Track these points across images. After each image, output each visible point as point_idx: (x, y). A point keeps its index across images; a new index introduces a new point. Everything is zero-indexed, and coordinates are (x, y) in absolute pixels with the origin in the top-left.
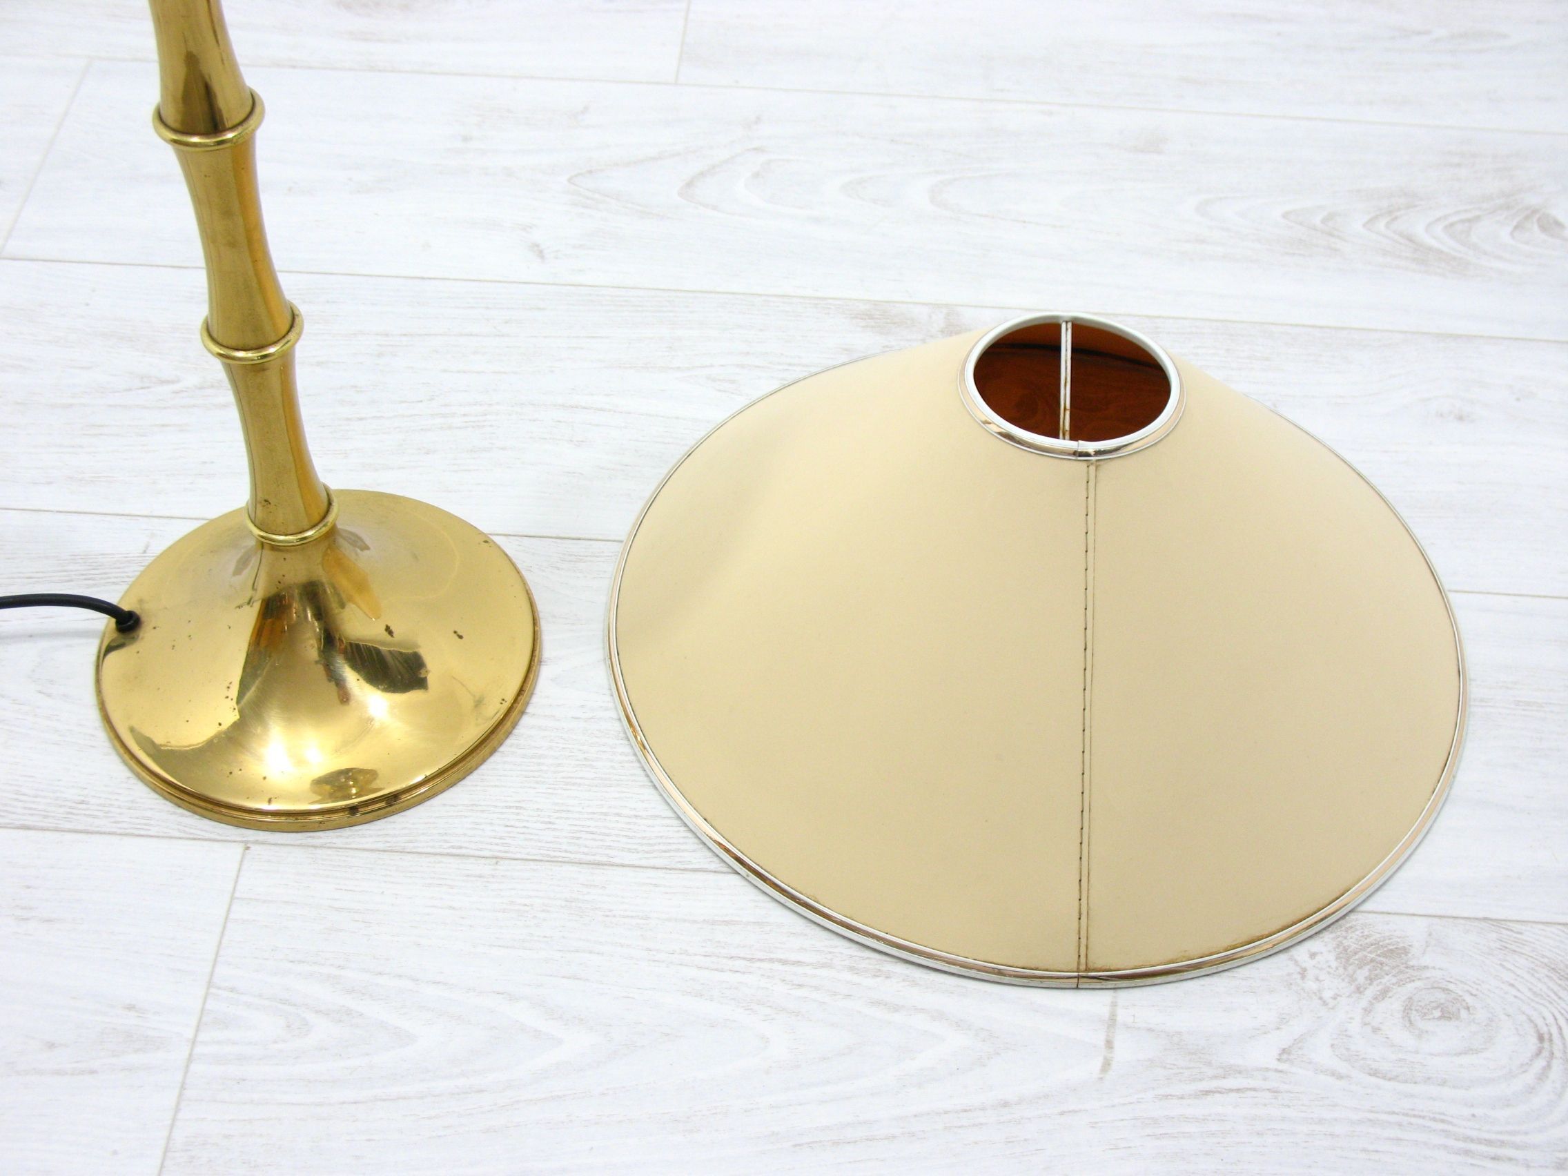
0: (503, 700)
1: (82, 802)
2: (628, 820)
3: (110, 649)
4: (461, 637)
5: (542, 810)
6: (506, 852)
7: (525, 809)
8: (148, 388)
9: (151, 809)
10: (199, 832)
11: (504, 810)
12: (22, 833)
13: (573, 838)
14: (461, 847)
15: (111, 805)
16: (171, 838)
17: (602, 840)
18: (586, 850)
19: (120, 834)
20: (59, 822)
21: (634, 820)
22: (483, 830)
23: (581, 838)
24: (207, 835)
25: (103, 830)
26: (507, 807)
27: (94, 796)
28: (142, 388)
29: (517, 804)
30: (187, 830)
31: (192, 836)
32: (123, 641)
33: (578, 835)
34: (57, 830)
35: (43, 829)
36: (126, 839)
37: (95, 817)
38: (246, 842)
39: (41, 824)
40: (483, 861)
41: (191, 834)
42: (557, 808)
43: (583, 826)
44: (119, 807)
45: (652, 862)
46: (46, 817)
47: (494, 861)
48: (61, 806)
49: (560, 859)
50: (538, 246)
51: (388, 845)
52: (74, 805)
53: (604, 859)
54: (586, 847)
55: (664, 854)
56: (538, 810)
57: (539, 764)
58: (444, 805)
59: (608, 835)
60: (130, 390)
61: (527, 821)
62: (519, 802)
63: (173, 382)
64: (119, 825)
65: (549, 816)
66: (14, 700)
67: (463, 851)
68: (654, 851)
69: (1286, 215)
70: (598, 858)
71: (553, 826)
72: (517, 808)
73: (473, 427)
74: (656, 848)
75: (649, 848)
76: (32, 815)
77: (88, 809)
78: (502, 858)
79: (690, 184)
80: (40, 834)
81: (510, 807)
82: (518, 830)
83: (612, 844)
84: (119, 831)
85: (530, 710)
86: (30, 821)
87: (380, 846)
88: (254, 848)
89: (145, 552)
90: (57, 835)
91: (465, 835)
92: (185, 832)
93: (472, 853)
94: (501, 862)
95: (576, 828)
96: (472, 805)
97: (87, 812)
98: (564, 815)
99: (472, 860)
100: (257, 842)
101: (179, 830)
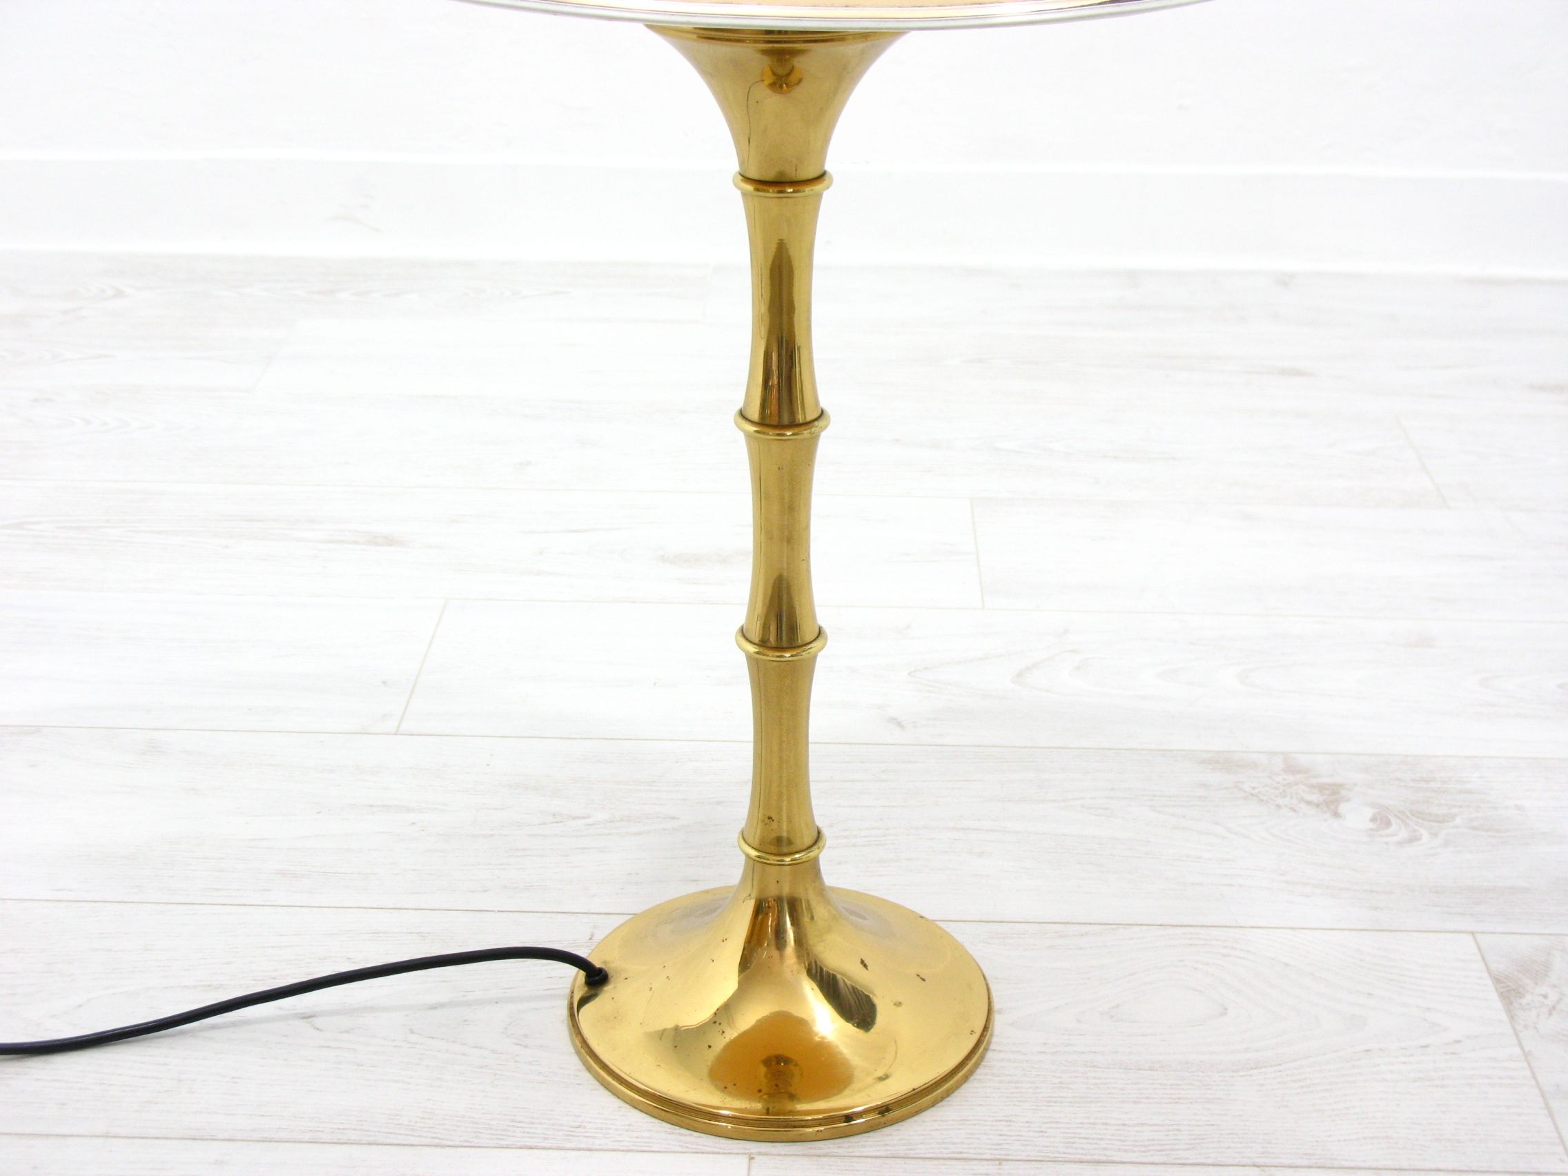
0: (972, 1031)
1: (579, 1127)
2: (1117, 1127)
3: (583, 1001)
4: (924, 980)
5: (1031, 1122)
6: (1005, 1155)
7: (1014, 1122)
8: (562, 822)
9: (649, 1130)
10: (700, 1147)
11: (994, 1123)
12: (526, 1152)
13: (1068, 1143)
14: (961, 1153)
15: (609, 1128)
16: (674, 1152)
17: (1096, 1144)
18: (1083, 1152)
19: (623, 1151)
20: (560, 1142)
21: (1122, 1127)
22: (979, 1139)
23: (1075, 1142)
24: (710, 1149)
25: (605, 1147)
26: (997, 1121)
27: (590, 1122)
28: (557, 822)
29: (1007, 1119)
30: (690, 1146)
31: (694, 1150)
32: (593, 992)
33: (1073, 1140)
34: (558, 1148)
35: (544, 1148)
36: (630, 1154)
37: (595, 1137)
38: (751, 1154)
39: (543, 1144)
40: (986, 1163)
41: (693, 1149)
42: (1045, 1120)
43: (1074, 1133)
44: (616, 1130)
45: (1151, 1159)
46: (545, 1139)
47: (997, 1162)
48: (558, 1130)
49: (1060, 1159)
50: (895, 719)
51: (889, 1152)
52: (572, 1129)
53: (1104, 1158)
54: (1082, 1149)
55: (1159, 1153)
56: (1027, 1122)
57: (1017, 1088)
58: (936, 1121)
59: (1101, 1139)
60: (545, 824)
61: (1020, 1131)
62: (1007, 1116)
63: (584, 818)
64: (621, 1144)
65: (1040, 1127)
66: (492, 1050)
67: (965, 1156)
68: (1149, 1150)
69: (1560, 686)
70: (1096, 1157)
71: (1046, 1135)
72: (1007, 1121)
73: (877, 845)
74: (1151, 1148)
75: (1143, 1149)
76: (532, 1137)
77: (586, 1132)
78: (1007, 1160)
79: (1020, 675)
80: (544, 1152)
81: (1000, 1121)
82: (1013, 1138)
83: (1106, 1146)
84: (621, 1148)
85: (992, 1047)
86: (531, 1142)
87: (883, 1153)
88: (758, 1158)
89: (591, 939)
90: (562, 1152)
91: (962, 1143)
92: (687, 1147)
93: (973, 1156)
94: (1004, 1163)
95: (1070, 1135)
96: (963, 1120)
97: (587, 1134)
98: (1053, 1125)
99: (976, 1162)
100: (760, 1154)
101: (681, 1146)
